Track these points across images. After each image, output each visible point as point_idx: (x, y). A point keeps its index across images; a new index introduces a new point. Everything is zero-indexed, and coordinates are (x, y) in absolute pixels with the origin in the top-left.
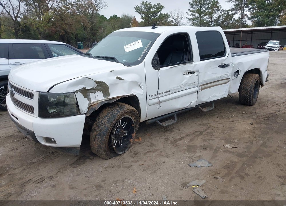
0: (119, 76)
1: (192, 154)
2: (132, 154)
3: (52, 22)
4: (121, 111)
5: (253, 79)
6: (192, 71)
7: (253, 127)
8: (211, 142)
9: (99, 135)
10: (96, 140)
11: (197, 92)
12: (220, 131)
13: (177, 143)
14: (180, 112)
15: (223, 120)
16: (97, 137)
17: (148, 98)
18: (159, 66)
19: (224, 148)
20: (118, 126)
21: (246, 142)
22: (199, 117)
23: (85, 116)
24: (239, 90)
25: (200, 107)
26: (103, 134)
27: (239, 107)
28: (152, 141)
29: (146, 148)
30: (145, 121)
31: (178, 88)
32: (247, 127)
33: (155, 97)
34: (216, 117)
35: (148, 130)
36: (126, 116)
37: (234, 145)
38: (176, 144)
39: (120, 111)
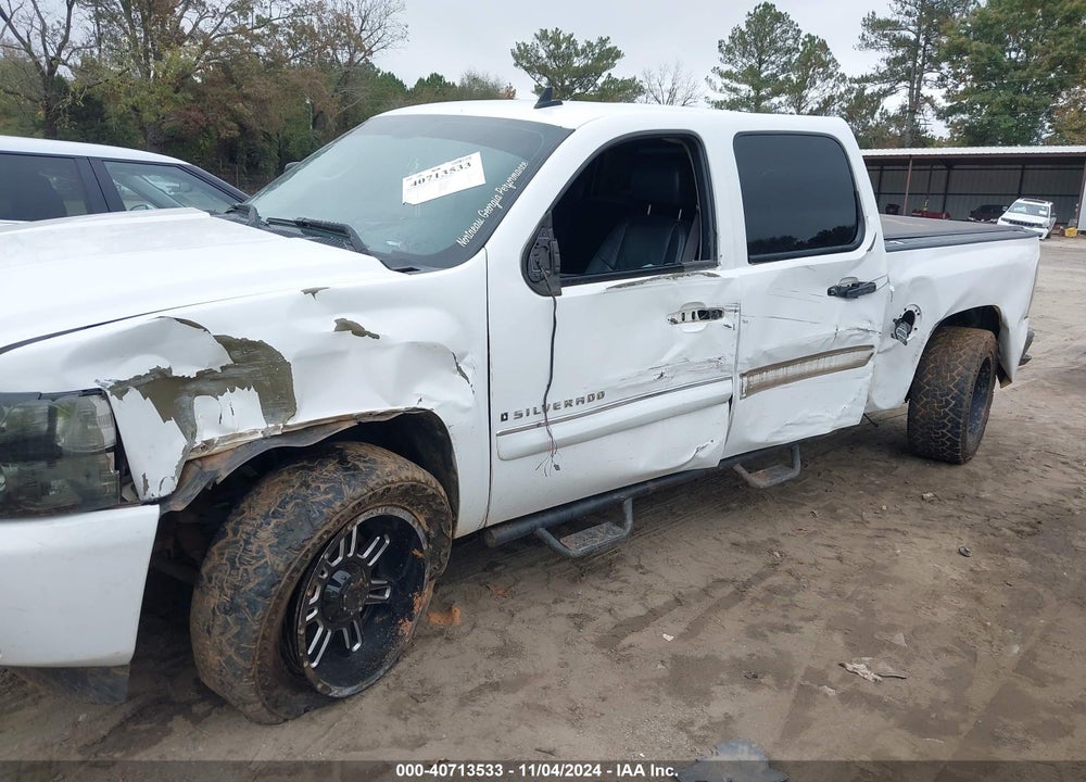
0: (350, 317)
1: (690, 704)
2: (403, 695)
3: (194, 87)
4: (352, 492)
5: (971, 353)
6: (708, 306)
7: (972, 570)
8: (783, 641)
9: (232, 608)
10: (216, 631)
11: (730, 401)
12: (825, 584)
13: (626, 642)
14: (648, 490)
15: (837, 526)
16: (221, 617)
17: (498, 427)
18: (557, 278)
19: (844, 680)
20: (340, 559)
21: (948, 651)
22: (734, 510)
23: (155, 510)
24: (911, 396)
25: (739, 468)
26: (252, 604)
27: (907, 468)
28: (510, 628)
29: (475, 666)
30: (481, 535)
31: (641, 382)
32: (947, 569)
33: (533, 419)
34: (806, 509)
35: (500, 565)
36: (381, 511)
37: (889, 660)
38: (619, 647)
39: (348, 492)
